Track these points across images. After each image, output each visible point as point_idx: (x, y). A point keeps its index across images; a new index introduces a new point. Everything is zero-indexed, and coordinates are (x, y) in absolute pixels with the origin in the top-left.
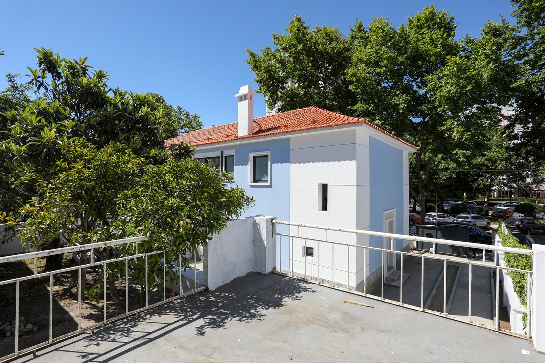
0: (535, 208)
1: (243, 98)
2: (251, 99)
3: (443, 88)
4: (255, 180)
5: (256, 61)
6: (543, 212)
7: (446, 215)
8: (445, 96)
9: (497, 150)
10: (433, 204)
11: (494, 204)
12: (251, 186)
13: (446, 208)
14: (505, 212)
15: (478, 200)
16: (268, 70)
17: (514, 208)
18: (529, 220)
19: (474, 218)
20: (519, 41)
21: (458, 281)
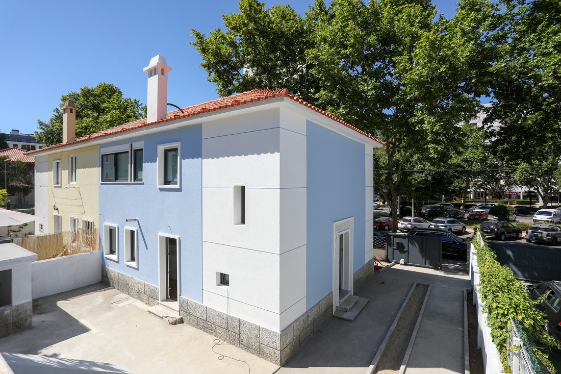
0: (508, 210)
1: (153, 73)
2: (163, 74)
3: (413, 71)
4: (166, 182)
5: (202, 43)
6: (515, 214)
7: (422, 219)
8: (415, 80)
9: (473, 151)
10: (410, 207)
11: (470, 206)
12: (161, 190)
13: (424, 211)
14: (480, 214)
15: (455, 202)
16: (217, 54)
17: (488, 210)
18: (503, 223)
19: (449, 222)
20: (498, 21)
21: (425, 308)
